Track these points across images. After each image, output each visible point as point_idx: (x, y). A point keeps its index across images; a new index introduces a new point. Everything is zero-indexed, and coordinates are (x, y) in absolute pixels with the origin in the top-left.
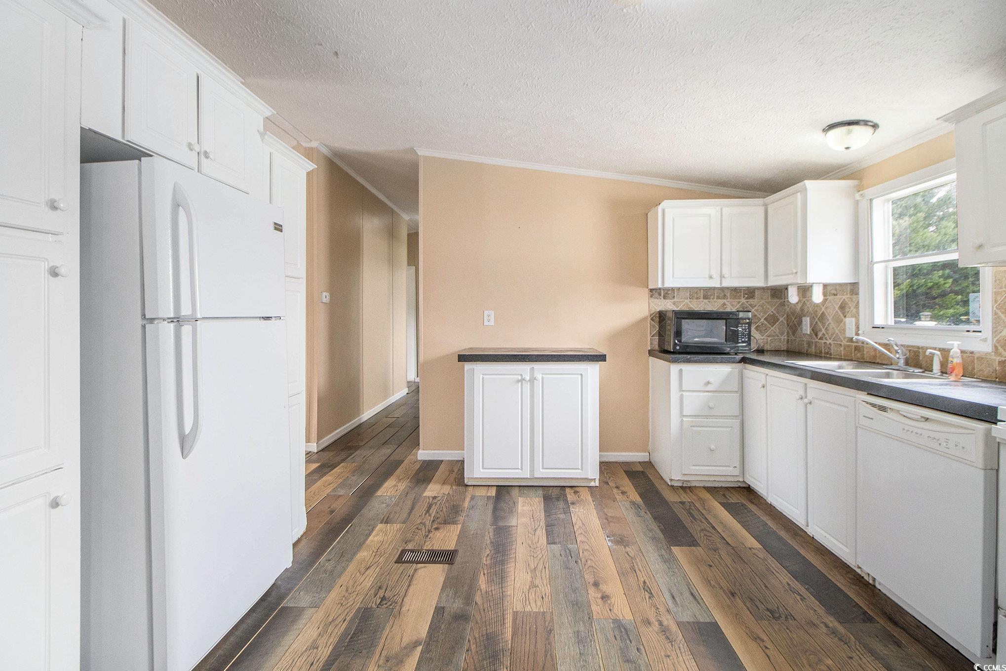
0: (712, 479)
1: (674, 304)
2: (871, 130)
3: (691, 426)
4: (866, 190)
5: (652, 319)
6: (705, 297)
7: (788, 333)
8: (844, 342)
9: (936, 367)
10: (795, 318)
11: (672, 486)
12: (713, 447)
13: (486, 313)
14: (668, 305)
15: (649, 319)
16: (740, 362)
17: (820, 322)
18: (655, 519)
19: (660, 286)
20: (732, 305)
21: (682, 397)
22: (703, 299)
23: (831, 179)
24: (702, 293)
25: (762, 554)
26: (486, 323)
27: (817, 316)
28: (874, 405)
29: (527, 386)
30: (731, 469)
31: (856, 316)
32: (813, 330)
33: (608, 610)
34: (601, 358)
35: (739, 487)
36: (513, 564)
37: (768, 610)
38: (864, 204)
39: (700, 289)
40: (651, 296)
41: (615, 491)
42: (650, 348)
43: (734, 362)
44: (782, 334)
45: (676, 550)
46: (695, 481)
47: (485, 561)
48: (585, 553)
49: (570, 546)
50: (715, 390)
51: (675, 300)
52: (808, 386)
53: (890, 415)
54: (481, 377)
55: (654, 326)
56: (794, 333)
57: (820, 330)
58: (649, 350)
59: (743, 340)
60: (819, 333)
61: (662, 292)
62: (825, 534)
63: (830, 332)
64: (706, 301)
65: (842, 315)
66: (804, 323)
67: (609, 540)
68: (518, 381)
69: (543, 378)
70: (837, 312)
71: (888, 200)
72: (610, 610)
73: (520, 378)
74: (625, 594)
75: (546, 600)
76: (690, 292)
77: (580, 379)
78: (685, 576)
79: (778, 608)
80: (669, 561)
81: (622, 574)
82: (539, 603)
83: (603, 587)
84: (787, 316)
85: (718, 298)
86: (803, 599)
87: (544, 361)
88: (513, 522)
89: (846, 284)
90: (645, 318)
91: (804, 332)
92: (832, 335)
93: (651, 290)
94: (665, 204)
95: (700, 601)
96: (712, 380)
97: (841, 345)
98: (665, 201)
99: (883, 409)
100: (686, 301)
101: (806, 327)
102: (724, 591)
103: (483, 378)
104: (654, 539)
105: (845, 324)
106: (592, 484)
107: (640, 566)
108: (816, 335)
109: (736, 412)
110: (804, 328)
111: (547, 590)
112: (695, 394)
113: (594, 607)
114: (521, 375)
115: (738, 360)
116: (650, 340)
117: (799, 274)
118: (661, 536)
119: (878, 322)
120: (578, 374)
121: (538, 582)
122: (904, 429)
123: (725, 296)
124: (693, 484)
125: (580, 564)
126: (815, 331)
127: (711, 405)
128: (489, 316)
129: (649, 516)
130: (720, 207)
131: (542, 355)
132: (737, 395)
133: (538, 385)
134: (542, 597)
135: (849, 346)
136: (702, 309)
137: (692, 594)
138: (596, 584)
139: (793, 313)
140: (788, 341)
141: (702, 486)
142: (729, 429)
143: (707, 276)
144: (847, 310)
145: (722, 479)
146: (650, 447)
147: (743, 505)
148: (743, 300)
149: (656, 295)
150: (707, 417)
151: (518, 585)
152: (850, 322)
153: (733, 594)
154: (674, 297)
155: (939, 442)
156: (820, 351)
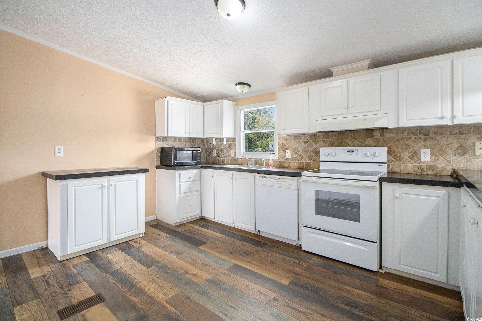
0: (191, 218)
1: (167, 144)
2: (248, 87)
3: (184, 197)
4: (239, 107)
5: (157, 151)
6: (179, 141)
7: (206, 156)
8: (230, 159)
9: (264, 164)
10: (210, 150)
11: (176, 226)
12: (192, 204)
13: (57, 148)
14: (164, 145)
15: (156, 151)
16: (200, 168)
17: (221, 151)
18: (182, 240)
19: (166, 135)
20: (188, 145)
21: (180, 185)
22: (178, 142)
23: (227, 100)
24: (178, 140)
25: (227, 238)
26: (57, 154)
27: (219, 149)
28: (262, 177)
29: (105, 191)
30: (198, 212)
31: (235, 149)
32: (217, 155)
33: (201, 278)
34: (147, 171)
35: (199, 219)
36: (140, 284)
37: (244, 253)
38: (238, 111)
39: (177, 137)
40: (157, 140)
41: (154, 235)
42: (156, 165)
43: (198, 168)
44: (204, 157)
45: (200, 247)
46: (184, 221)
47: (124, 290)
48: (169, 264)
49: (159, 264)
50: (192, 180)
51: (167, 142)
52: (233, 174)
53: (268, 179)
54: (73, 189)
55: (158, 155)
56: (209, 156)
57: (221, 154)
58: (156, 166)
59: (198, 159)
60: (220, 156)
61: (162, 138)
62: (241, 224)
63: (225, 155)
64: (179, 143)
65: (229, 149)
66: (213, 152)
67: (173, 255)
68: (100, 188)
69: (115, 185)
70: (227, 148)
71: (244, 111)
72: (202, 278)
73: (101, 186)
74: (200, 270)
75: (173, 288)
76: (173, 139)
77: (136, 182)
78: (213, 255)
79: (246, 251)
80: (202, 252)
81: (192, 264)
82: (172, 291)
83: (190, 272)
84: (206, 149)
85: (184, 142)
86: (249, 246)
87: (116, 175)
88: (117, 267)
89: (231, 138)
90: (154, 151)
91: (214, 155)
92: (225, 156)
93: (157, 137)
94: (169, 98)
95: (225, 260)
96: (191, 176)
97: (229, 159)
98: (169, 97)
99: (266, 178)
100: (171, 143)
101: (215, 153)
102: (228, 253)
103: (75, 189)
104: (189, 247)
105: (231, 152)
106: (141, 236)
107: (196, 259)
108: (219, 156)
109: (199, 189)
110: (214, 154)
111: (169, 285)
112: (184, 183)
113: (195, 281)
114: (102, 184)
115: (200, 167)
116: (157, 161)
117: (220, 134)
118: (190, 245)
119: (242, 151)
120: (135, 180)
121: (161, 284)
122: (273, 183)
123: (186, 141)
124: (183, 223)
125: (172, 269)
126: (218, 155)
127: (191, 187)
128: (59, 150)
129: (179, 240)
130: (188, 104)
131: (115, 171)
132: (199, 181)
133: (112, 188)
134: (171, 289)
135: (232, 160)
136: (177, 146)
137: (221, 259)
138: (187, 273)
139: (209, 148)
140: (206, 159)
141: (187, 222)
142: (197, 196)
143: (184, 132)
144: (231, 147)
145: (194, 217)
146: (156, 212)
147: (206, 224)
148: (192, 143)
149: (159, 140)
150: (189, 192)
151: (153, 290)
152: (233, 152)
153: (231, 253)
154: (167, 141)
155: (284, 184)
156: (220, 162)
